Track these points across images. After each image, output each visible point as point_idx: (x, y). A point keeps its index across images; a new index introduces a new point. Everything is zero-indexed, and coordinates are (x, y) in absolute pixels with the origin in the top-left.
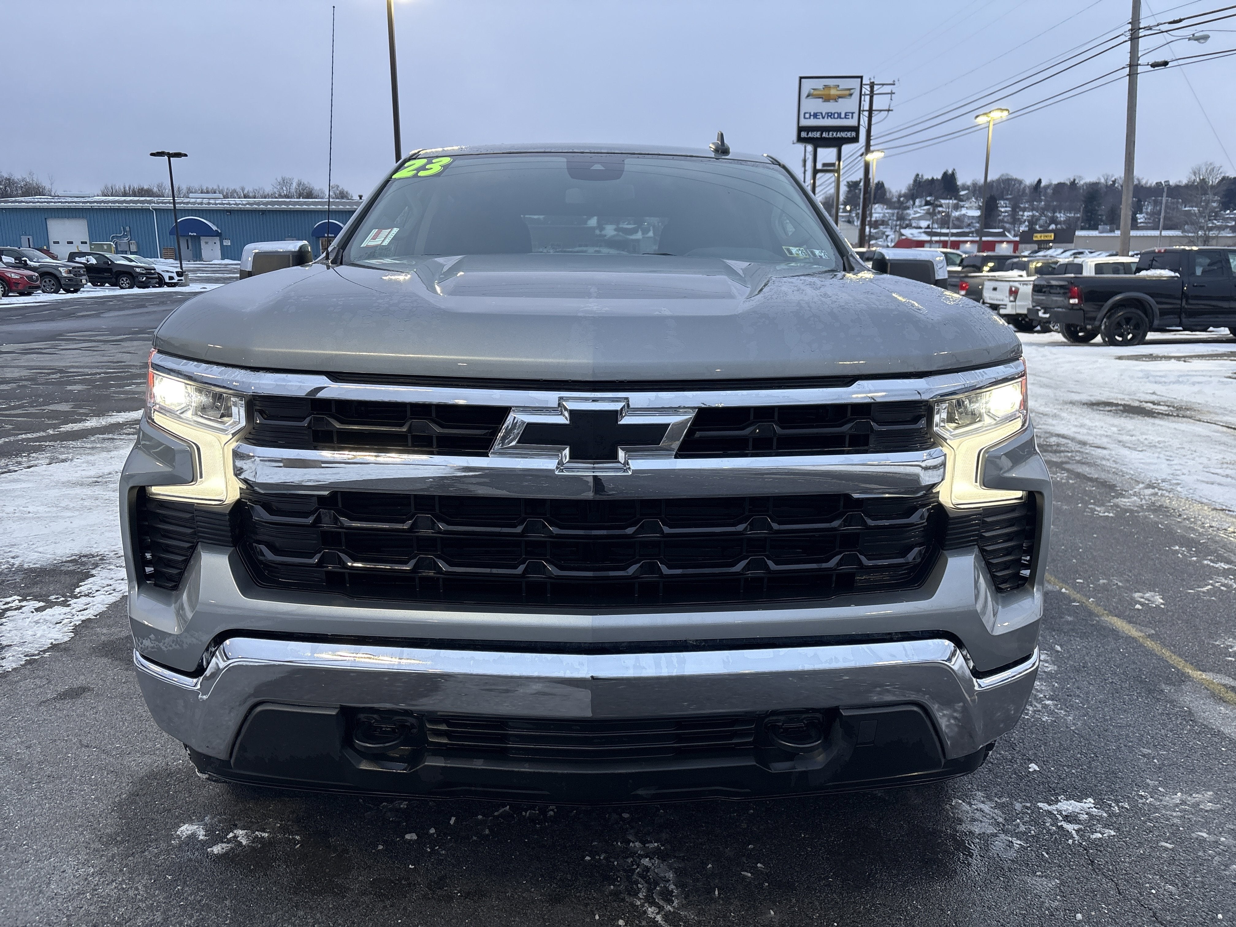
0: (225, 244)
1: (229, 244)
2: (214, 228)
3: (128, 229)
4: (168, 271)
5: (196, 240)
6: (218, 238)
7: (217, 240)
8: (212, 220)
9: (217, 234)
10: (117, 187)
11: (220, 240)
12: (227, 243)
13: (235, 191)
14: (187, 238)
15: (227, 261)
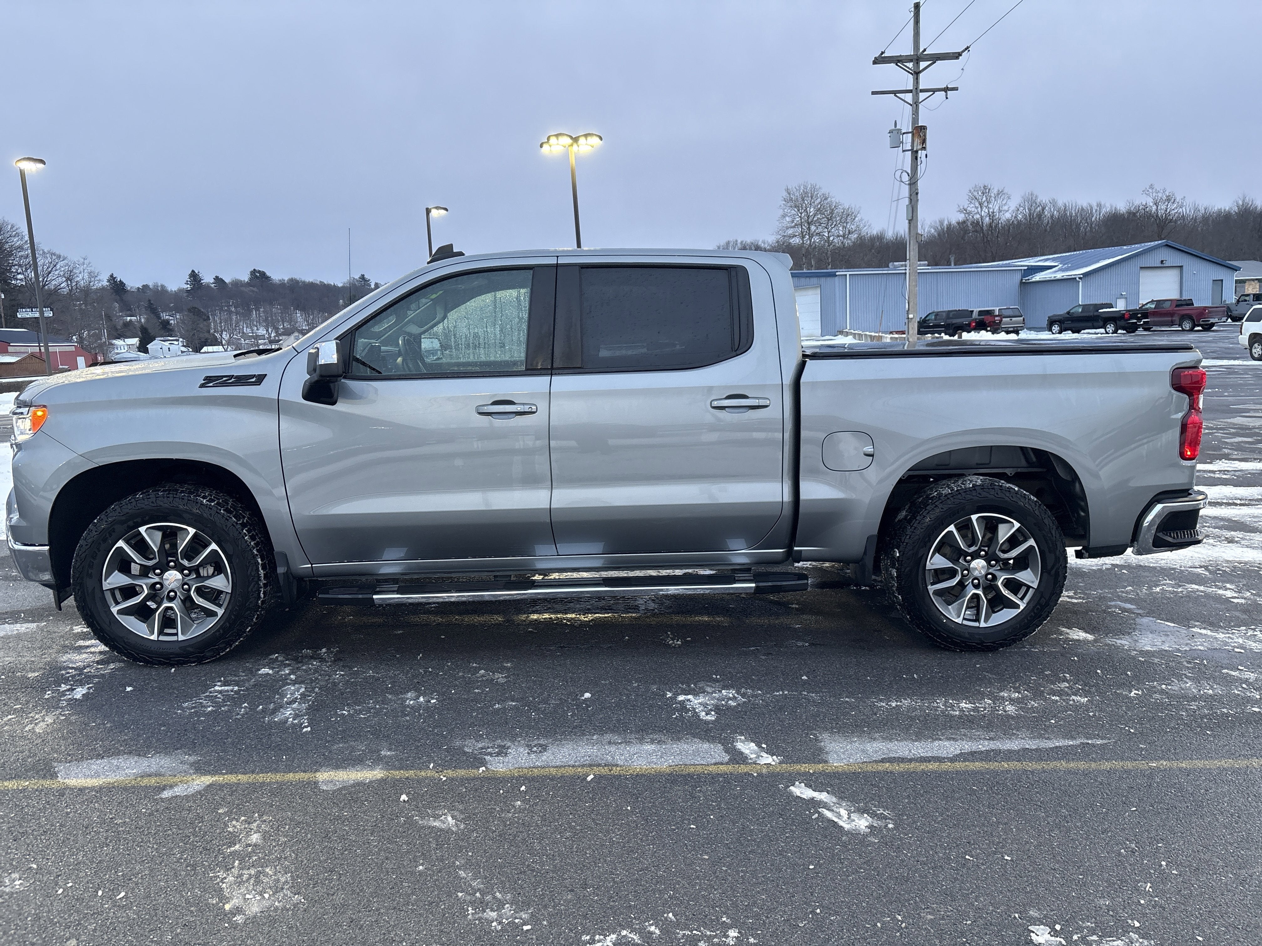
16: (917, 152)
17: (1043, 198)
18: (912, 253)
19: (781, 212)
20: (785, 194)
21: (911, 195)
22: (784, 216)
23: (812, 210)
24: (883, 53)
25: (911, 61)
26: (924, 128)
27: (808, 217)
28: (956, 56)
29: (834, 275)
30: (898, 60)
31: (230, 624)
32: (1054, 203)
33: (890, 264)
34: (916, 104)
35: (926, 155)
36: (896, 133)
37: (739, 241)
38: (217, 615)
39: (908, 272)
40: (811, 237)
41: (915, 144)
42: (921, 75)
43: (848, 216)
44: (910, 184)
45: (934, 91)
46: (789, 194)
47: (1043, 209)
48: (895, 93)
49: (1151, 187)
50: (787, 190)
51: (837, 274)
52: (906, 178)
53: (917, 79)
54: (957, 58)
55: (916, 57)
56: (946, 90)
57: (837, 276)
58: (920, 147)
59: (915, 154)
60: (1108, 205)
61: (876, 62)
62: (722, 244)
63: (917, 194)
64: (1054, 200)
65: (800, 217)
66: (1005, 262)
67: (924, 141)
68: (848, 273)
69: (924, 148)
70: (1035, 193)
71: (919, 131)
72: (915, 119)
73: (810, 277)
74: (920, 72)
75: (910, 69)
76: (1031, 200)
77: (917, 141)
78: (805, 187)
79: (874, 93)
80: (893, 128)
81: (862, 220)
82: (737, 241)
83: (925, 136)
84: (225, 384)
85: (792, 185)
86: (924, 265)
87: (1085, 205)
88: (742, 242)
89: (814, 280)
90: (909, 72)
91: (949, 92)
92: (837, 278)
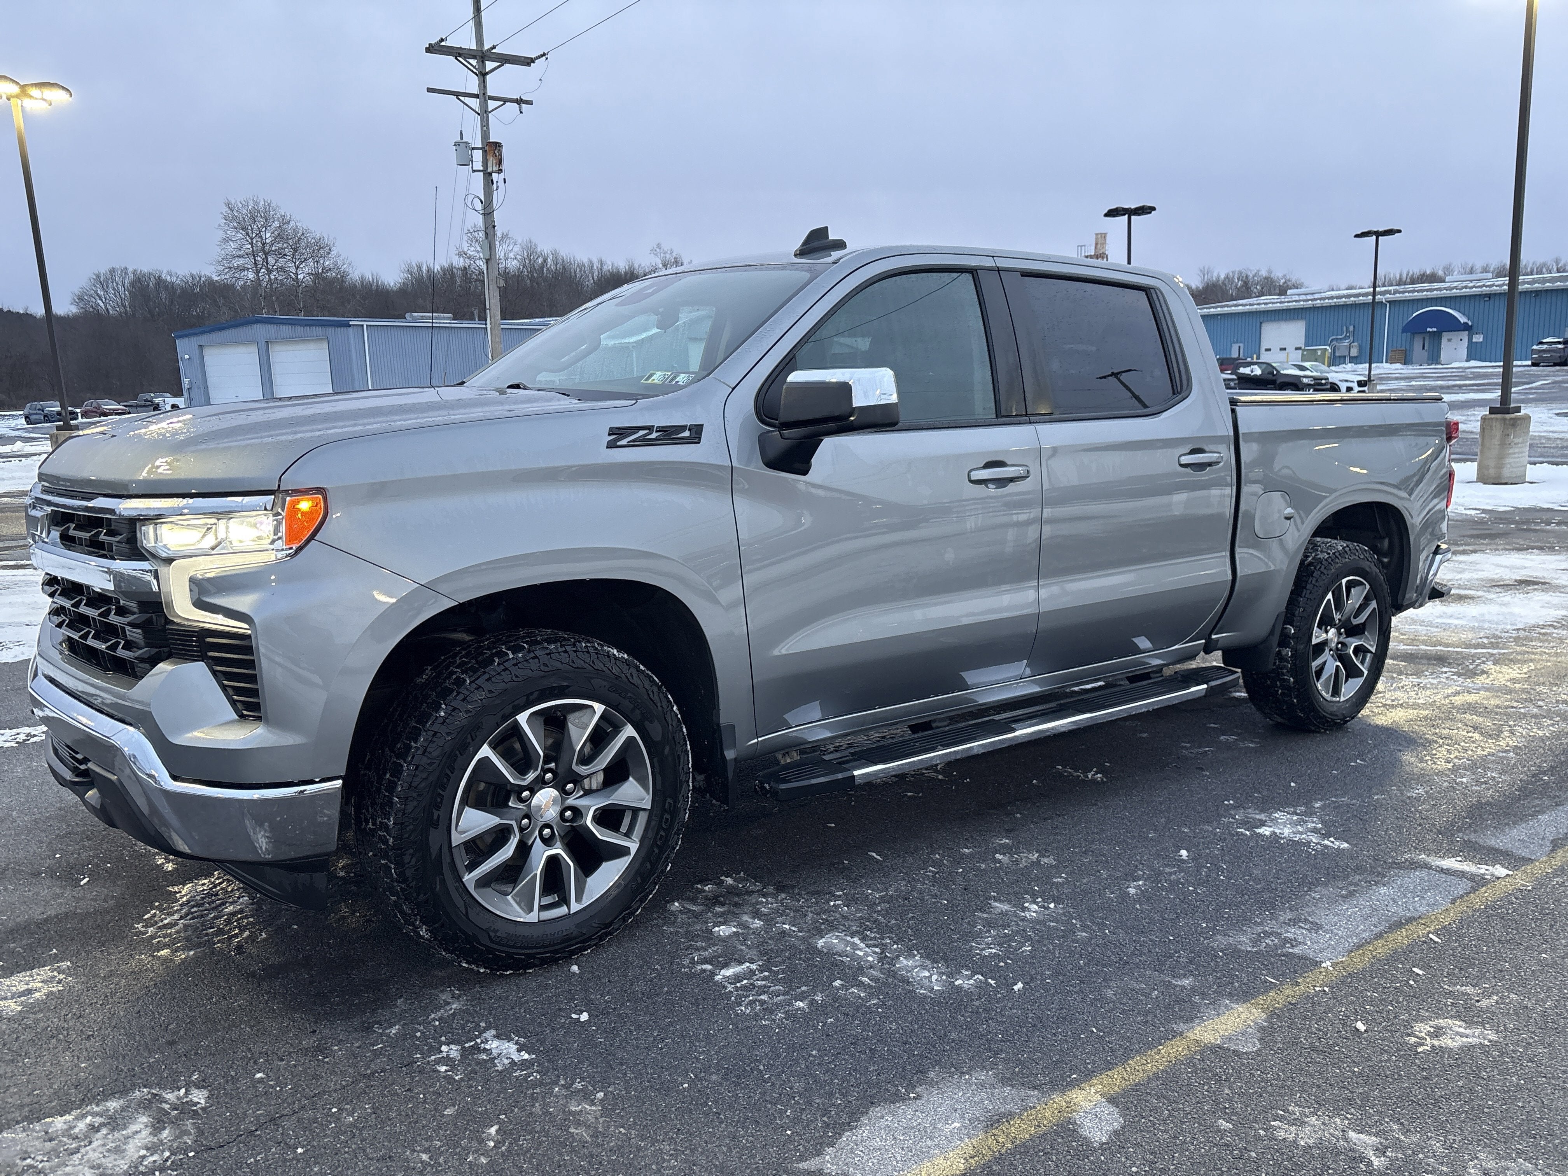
0: (1474, 340)
1: (1481, 340)
2: (1463, 319)
3: (1351, 328)
4: (1346, 381)
5: (1437, 337)
6: (1467, 332)
7: (1465, 335)
8: (1462, 310)
9: (1466, 327)
10: (1392, 276)
11: (1469, 335)
12: (1478, 338)
13: (1544, 265)
14: (1423, 335)
15: (1473, 363)
16: (490, 174)
17: (545, 247)
18: (492, 301)
19: (221, 234)
20: (225, 209)
21: (486, 228)
22: (227, 240)
23: (268, 235)
24: (442, 40)
25: (474, 57)
26: (497, 146)
27: (264, 244)
28: (528, 62)
29: (347, 325)
30: (458, 53)
31: (651, 863)
32: (555, 254)
33: (407, 315)
34: (484, 113)
35: (505, 180)
36: (462, 146)
37: (130, 270)
38: (629, 853)
39: (488, 326)
40: (269, 272)
41: (490, 164)
42: (488, 77)
43: (320, 249)
44: (484, 214)
45: (505, 101)
46: (231, 210)
47: (545, 261)
48: (457, 94)
49: (659, 246)
50: (228, 205)
51: (351, 323)
52: (479, 206)
53: (484, 81)
54: (529, 65)
55: (480, 54)
56: (519, 102)
57: (350, 326)
58: (496, 168)
59: (488, 175)
60: (609, 263)
61: (430, 49)
62: (102, 271)
63: (494, 227)
64: (556, 251)
65: (252, 244)
66: (537, 320)
67: (500, 162)
68: (365, 324)
69: (500, 171)
70: (534, 241)
71: (493, 149)
72: (485, 134)
73: (310, 325)
74: (487, 73)
75: (474, 67)
76: (530, 251)
77: (491, 161)
78: (256, 203)
79: (430, 90)
80: (459, 139)
81: (338, 255)
82: (126, 269)
83: (500, 155)
84: (644, 442)
85: (238, 198)
86: (448, 318)
87: (585, 261)
88: (134, 272)
89: (319, 330)
90: (472, 71)
91: (524, 106)
92: (351, 329)
